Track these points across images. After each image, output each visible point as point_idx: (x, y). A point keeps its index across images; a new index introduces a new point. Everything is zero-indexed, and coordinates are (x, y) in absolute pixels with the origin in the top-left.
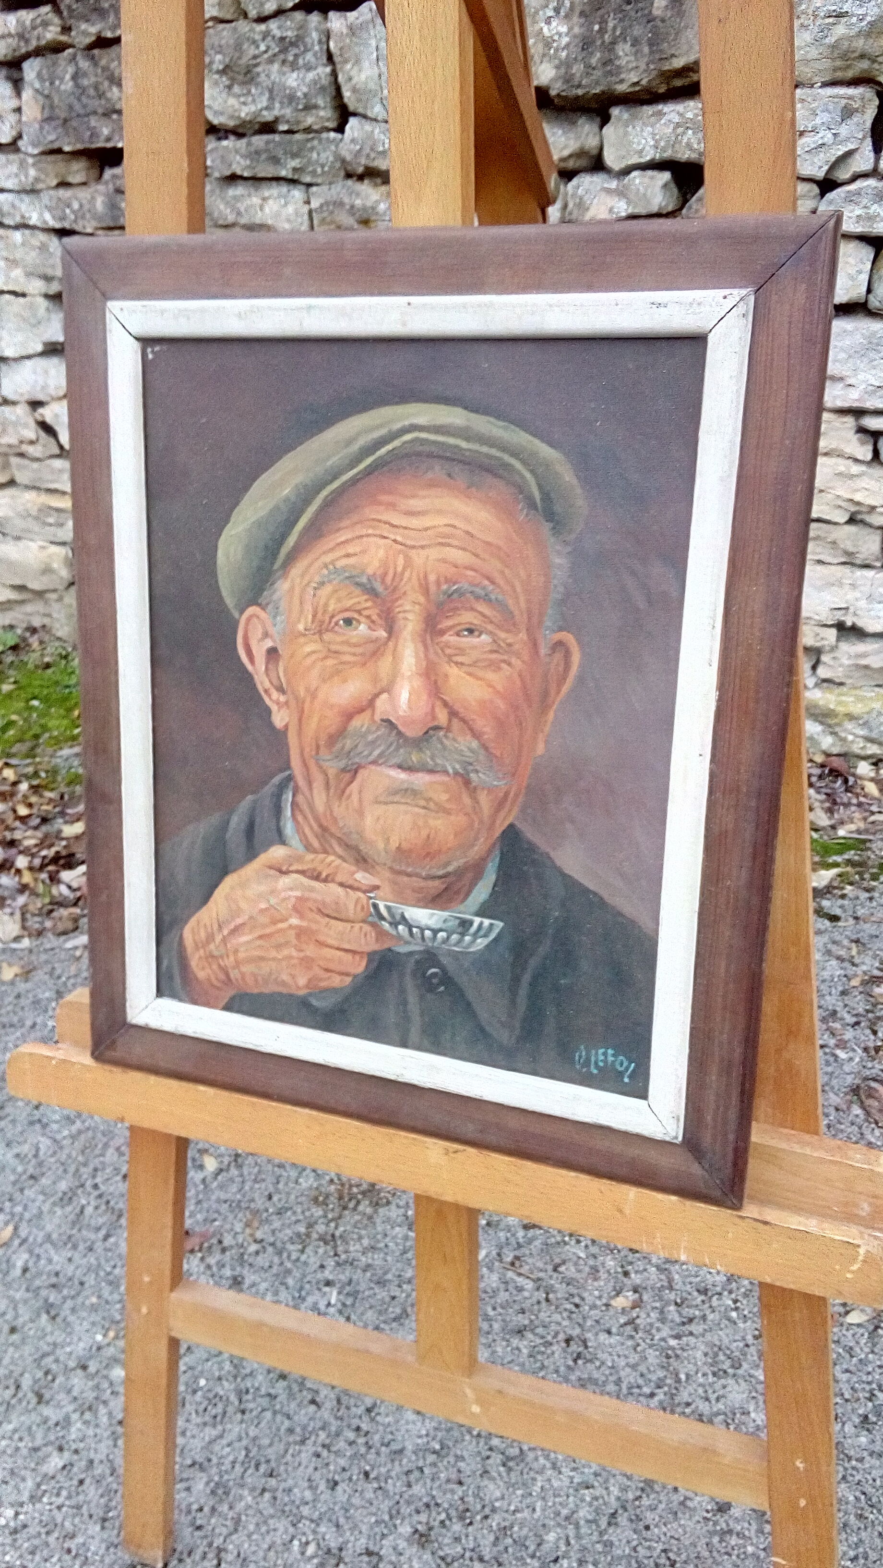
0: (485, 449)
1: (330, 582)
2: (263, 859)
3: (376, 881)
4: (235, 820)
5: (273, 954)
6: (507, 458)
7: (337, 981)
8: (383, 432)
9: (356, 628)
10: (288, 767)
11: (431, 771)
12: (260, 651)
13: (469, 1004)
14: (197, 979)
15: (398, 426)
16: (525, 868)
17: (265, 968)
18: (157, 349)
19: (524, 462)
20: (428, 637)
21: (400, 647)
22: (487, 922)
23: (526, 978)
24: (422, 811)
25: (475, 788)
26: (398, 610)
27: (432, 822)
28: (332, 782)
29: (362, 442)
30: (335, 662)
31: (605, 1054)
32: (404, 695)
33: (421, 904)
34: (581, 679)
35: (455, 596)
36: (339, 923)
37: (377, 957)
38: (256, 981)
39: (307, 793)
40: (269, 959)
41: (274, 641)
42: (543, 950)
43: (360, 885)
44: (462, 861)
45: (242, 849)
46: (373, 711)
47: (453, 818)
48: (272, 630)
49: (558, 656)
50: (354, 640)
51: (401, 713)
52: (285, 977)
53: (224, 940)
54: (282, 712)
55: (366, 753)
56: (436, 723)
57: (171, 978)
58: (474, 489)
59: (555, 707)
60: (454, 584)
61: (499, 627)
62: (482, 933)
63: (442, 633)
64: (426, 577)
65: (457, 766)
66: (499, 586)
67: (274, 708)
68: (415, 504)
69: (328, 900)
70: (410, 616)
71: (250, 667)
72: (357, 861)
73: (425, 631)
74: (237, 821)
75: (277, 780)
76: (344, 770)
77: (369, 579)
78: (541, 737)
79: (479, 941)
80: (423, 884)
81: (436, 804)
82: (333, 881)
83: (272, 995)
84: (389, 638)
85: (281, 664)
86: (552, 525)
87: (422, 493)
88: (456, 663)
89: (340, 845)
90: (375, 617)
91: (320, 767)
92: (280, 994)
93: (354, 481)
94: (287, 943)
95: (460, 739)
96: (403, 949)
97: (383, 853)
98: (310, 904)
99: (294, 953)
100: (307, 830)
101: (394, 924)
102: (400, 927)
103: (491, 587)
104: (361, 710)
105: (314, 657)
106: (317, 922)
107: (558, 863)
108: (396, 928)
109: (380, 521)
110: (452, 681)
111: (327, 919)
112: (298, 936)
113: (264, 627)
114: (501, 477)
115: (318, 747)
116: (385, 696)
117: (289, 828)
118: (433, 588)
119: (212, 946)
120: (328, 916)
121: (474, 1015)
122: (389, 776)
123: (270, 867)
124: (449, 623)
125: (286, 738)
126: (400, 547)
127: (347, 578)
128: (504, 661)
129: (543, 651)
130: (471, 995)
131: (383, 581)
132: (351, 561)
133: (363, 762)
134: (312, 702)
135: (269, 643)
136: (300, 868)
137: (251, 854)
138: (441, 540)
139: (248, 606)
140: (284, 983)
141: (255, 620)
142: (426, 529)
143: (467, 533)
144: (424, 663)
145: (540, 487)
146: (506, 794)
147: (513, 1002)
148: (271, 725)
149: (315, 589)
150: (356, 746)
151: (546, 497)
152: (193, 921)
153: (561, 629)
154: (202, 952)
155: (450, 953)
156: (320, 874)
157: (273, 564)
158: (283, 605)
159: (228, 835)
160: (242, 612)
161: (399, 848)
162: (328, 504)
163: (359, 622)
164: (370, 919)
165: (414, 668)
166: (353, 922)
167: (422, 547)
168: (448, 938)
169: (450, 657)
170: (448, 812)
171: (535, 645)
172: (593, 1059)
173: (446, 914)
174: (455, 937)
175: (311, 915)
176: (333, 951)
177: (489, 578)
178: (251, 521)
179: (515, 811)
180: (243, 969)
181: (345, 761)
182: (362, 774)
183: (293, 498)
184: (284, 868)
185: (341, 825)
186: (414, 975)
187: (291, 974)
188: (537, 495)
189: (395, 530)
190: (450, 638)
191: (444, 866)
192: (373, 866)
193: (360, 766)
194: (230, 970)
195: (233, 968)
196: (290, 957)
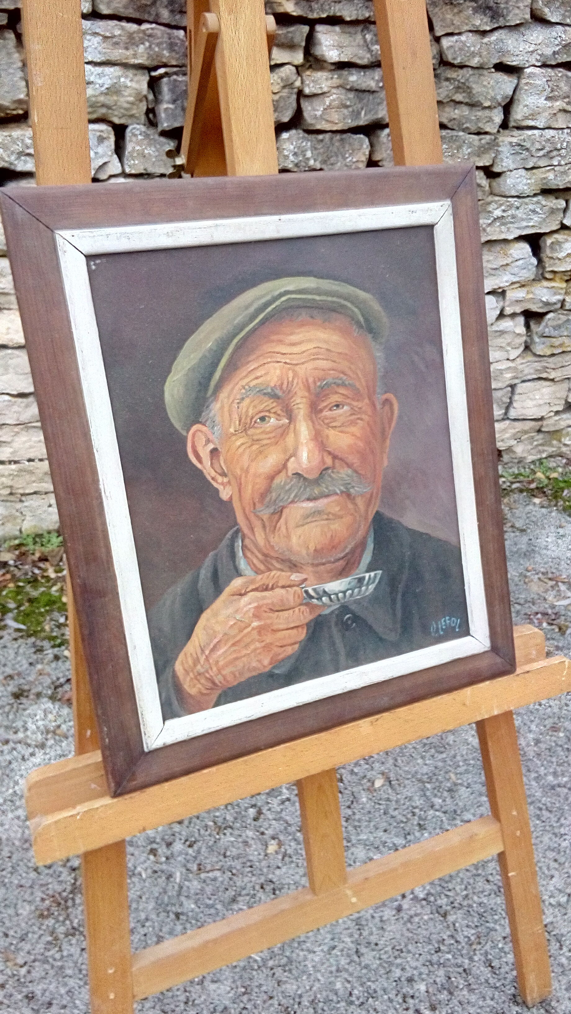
0: (330, 299)
1: (247, 397)
2: (228, 590)
3: (304, 576)
4: (203, 572)
5: (244, 652)
6: (342, 301)
7: (290, 651)
8: (268, 297)
9: (269, 421)
10: (236, 523)
11: (327, 496)
12: (205, 453)
13: (370, 627)
14: (190, 695)
15: (277, 293)
16: (388, 533)
17: (240, 664)
18: (98, 261)
19: (352, 303)
20: (314, 415)
21: (297, 427)
22: (372, 574)
23: (399, 596)
24: (326, 522)
25: (354, 498)
26: (293, 404)
27: (332, 527)
28: (267, 524)
29: (255, 306)
30: (258, 446)
31: (445, 621)
32: (304, 455)
33: (334, 579)
35: (326, 387)
36: (285, 612)
37: (312, 624)
38: (235, 676)
39: (252, 537)
40: (241, 657)
41: (215, 444)
42: (405, 577)
43: (295, 583)
44: (353, 544)
45: (211, 591)
46: (287, 470)
47: (344, 520)
48: (211, 437)
49: (387, 408)
50: (268, 430)
51: (304, 466)
52: (254, 664)
53: (207, 658)
54: (226, 489)
55: (286, 498)
56: (326, 466)
57: (170, 704)
58: (327, 323)
59: (389, 436)
60: (324, 380)
61: (353, 399)
62: (371, 581)
63: (321, 411)
64: (307, 380)
65: (342, 488)
66: (349, 376)
67: (220, 488)
68: (294, 338)
69: (275, 601)
70: (301, 406)
71: (199, 466)
72: (290, 567)
73: (311, 412)
74: (205, 573)
75: (229, 536)
76: (273, 513)
77: (272, 389)
78: (385, 456)
79: (370, 587)
80: (333, 566)
81: (333, 514)
82: (278, 587)
83: (247, 680)
84: (290, 423)
85: (221, 457)
86: (372, 335)
87: (297, 331)
88: (332, 427)
89: (278, 562)
90: (279, 412)
91: (257, 516)
92: (254, 677)
93: (254, 330)
94: (253, 641)
95: (341, 471)
96: (327, 611)
97: (306, 557)
98: (264, 608)
99: (258, 645)
100: (255, 561)
101: (320, 599)
102: (324, 599)
103: (345, 378)
104: (279, 472)
105: (244, 447)
106: (269, 618)
107: (405, 524)
108: (321, 599)
109: (274, 352)
110: (331, 438)
111: (277, 613)
112: (259, 633)
113: (206, 435)
114: (340, 313)
115: (254, 504)
116: (293, 459)
117: (242, 564)
118: (312, 386)
119: (199, 667)
120: (277, 611)
121: (375, 633)
122: (303, 508)
123: (233, 595)
124: (325, 404)
125: (232, 505)
126: (289, 366)
127: (258, 391)
128: (358, 419)
129: (378, 406)
130: (370, 620)
131: (281, 388)
132: (259, 381)
133: (285, 504)
134: (246, 477)
135: (211, 446)
136: (254, 587)
137: (218, 590)
138: (313, 357)
139: (192, 425)
140: (255, 669)
141: (200, 434)
142: (304, 352)
143: (328, 350)
144: (314, 433)
145: (363, 316)
146: (372, 495)
147: (394, 614)
148: (221, 501)
149: (238, 403)
150: (279, 495)
151: (367, 320)
152: (181, 657)
153: (386, 392)
154: (191, 675)
155: (355, 602)
156: (268, 585)
157: (206, 393)
158: (218, 419)
159: (200, 584)
160: (188, 431)
161: (315, 550)
162: (238, 347)
163: (269, 417)
164: (304, 601)
165: (308, 437)
166: (294, 608)
167: (303, 363)
168: (353, 592)
169: (327, 424)
170: (341, 517)
171: (374, 405)
172: (440, 626)
173: (349, 579)
174: (356, 590)
175: (265, 615)
176: (284, 632)
177: (343, 373)
178: (187, 369)
179: (378, 503)
180: (224, 672)
181: (273, 508)
182: (286, 512)
183: (215, 348)
184: (243, 592)
185: (277, 549)
186: (336, 624)
187: (258, 661)
188: (362, 319)
189: (285, 356)
190: (326, 413)
191: (343, 550)
192: (301, 568)
193: (283, 508)
194: (214, 678)
195: (216, 675)
196: (255, 650)
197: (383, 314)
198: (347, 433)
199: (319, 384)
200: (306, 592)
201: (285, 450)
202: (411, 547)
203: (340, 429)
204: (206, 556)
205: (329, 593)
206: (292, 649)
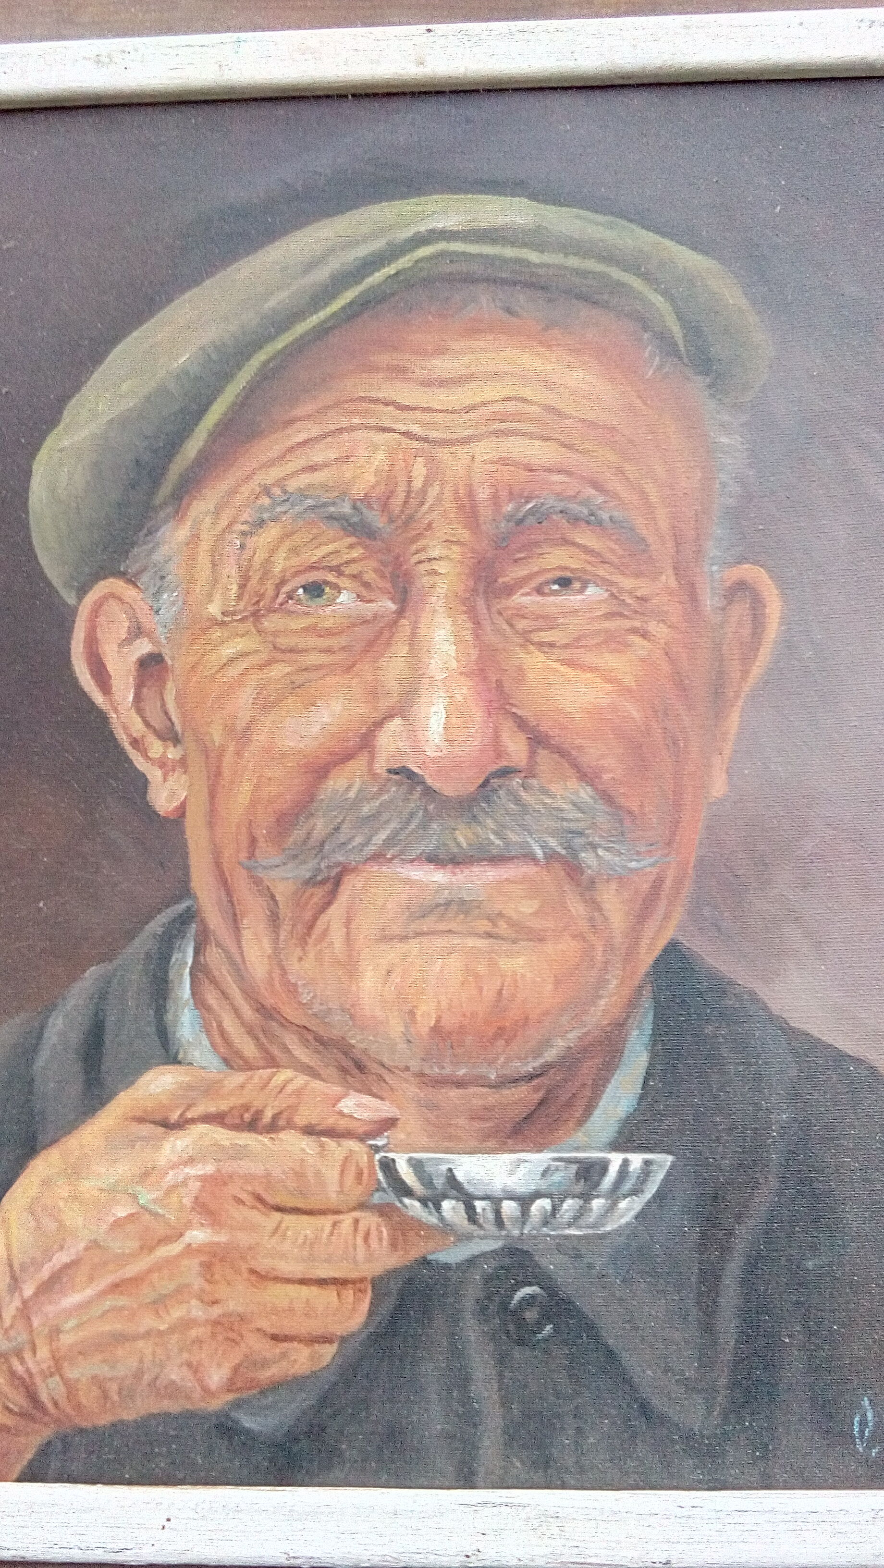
0: (573, 262)
1: (275, 518)
2: (125, 1100)
3: (385, 1109)
4: (57, 1024)
5: (148, 1322)
6: (616, 273)
7: (302, 1359)
8: (378, 245)
9: (332, 601)
10: (185, 891)
11: (497, 860)
12: (122, 664)
13: (610, 1354)
15: (405, 235)
16: (709, 1030)
17: (128, 1361)
19: (649, 278)
20: (481, 603)
21: (423, 630)
22: (636, 1160)
23: (734, 1268)
24: (483, 944)
25: (592, 881)
26: (416, 558)
27: (506, 964)
28: (285, 910)
29: (334, 265)
30: (289, 669)
32: (435, 717)
33: (490, 1144)
34: (788, 646)
35: (531, 520)
36: (305, 1218)
37: (394, 1286)
38: (105, 1395)
39: (229, 942)
40: (135, 1338)
41: (156, 643)
42: (763, 1200)
43: (353, 1125)
44: (573, 1036)
45: (75, 1088)
46: (372, 756)
48: (148, 621)
49: (740, 610)
50: (328, 624)
52: (175, 1374)
53: (25, 1312)
54: (171, 780)
55: (358, 840)
56: (504, 763)
58: (556, 332)
59: (740, 703)
60: (528, 499)
61: (621, 569)
62: (627, 1186)
63: (509, 590)
64: (471, 494)
65: (553, 842)
66: (615, 496)
67: (154, 775)
68: (443, 366)
69: (277, 1172)
70: (442, 567)
71: (98, 698)
72: (344, 1070)
73: (474, 591)
74: (63, 1026)
75: (157, 925)
76: (310, 882)
77: (354, 507)
78: (719, 763)
79: (623, 1204)
80: (492, 1097)
81: (511, 923)
82: (290, 1125)
83: (144, 1423)
84: (400, 613)
85: (170, 685)
86: (708, 380)
87: (455, 345)
88: (540, 645)
89: (305, 1043)
90: (370, 576)
91: (257, 882)
92: (166, 1417)
93: (322, 332)
94: (180, 1293)
95: (554, 788)
96: (453, 1254)
97: (402, 1046)
98: (234, 1189)
99: (197, 1311)
100: (230, 1024)
101: (433, 1201)
102: (447, 1205)
103: (600, 500)
104: (347, 757)
105: (243, 665)
106: (253, 1228)
107: (775, 1008)
108: (438, 1207)
109: (375, 401)
110: (532, 679)
111: (277, 1216)
112: (207, 1267)
113: (132, 616)
114: (606, 306)
115: (253, 841)
116: (396, 724)
117: (186, 1025)
118: (486, 512)
120: (279, 1209)
121: (625, 1380)
122: (407, 881)
123: (141, 1120)
124: (521, 572)
125: (182, 831)
126: (416, 444)
127: (312, 508)
128: (634, 631)
129: (709, 601)
130: (613, 1332)
131: (385, 508)
132: (317, 477)
133: (353, 859)
134: (239, 753)
135: (144, 647)
136: (212, 1109)
137: (97, 1093)
138: (497, 426)
139: (97, 579)
140: (173, 1390)
141: (113, 605)
142: (469, 407)
143: (550, 409)
144: (474, 653)
145: (682, 318)
146: (657, 885)
147: (708, 1328)
148: (149, 813)
149: (244, 534)
150: (337, 829)
153: (741, 560)
155: (563, 1245)
157: (151, 494)
158: (175, 571)
159: (40, 1062)
160: (82, 591)
161: (436, 1030)
162: (266, 375)
163: (338, 589)
164: (377, 1198)
165: (454, 664)
166: (337, 1212)
167: (463, 441)
168: (555, 1209)
169: (525, 634)
171: (692, 596)
173: (544, 1157)
174: (569, 1204)
175: (238, 1214)
176: (293, 1290)
177: (596, 485)
178: (106, 419)
179: (678, 914)
180: (72, 1374)
181: (312, 864)
182: (351, 884)
183: (195, 370)
184: (174, 1117)
185: (305, 998)
186: (482, 1311)
187: (189, 1365)
188: (676, 330)
189: (405, 414)
190: (522, 599)
191: (537, 1054)
192: (381, 1078)
193: (345, 870)
194: (38, 1380)
195: (46, 1375)
196: (187, 1324)
197: (753, 319)
198: (592, 669)
199: (509, 508)
200: (388, 1167)
201: (373, 693)
202: (795, 1096)
203: (566, 654)
204: (75, 974)
205: (470, 1189)
206: (312, 1358)
